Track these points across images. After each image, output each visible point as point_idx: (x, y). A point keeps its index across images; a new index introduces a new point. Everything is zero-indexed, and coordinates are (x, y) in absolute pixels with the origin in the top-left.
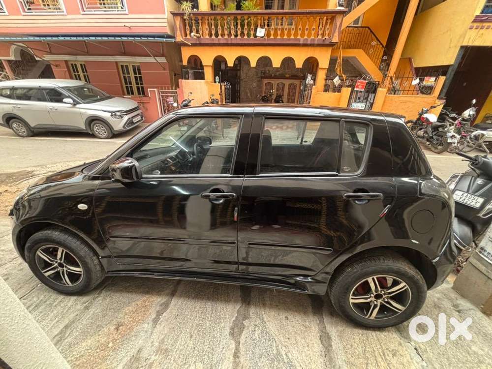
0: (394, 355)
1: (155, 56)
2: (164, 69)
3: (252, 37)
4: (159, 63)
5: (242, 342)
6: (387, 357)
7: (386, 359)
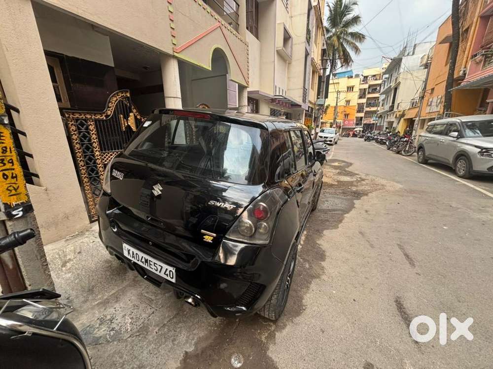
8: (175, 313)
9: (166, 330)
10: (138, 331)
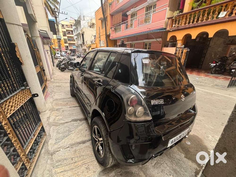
0: (86, 168)
1: (156, 38)
2: (160, 43)
3: (215, 19)
4: (158, 41)
5: (72, 122)
6: (84, 165)
7: (83, 165)
8: (165, 155)
9: (174, 162)
10: (176, 174)
